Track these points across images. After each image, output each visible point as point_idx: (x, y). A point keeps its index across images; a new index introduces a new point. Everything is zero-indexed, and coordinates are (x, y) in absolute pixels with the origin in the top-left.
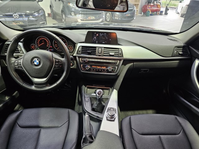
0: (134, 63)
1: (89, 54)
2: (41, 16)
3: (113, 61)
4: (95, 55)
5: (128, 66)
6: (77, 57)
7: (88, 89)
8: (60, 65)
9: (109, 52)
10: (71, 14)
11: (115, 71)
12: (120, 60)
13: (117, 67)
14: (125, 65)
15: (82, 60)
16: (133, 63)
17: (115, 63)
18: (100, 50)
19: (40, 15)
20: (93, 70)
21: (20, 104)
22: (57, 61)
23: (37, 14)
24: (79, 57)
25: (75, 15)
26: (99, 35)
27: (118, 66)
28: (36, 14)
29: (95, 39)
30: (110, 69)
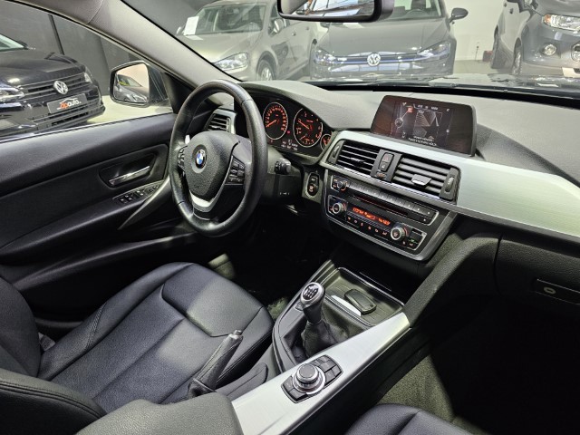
0: (503, 241)
1: (357, 167)
2: (441, 58)
3: (418, 210)
4: (368, 173)
5: (475, 243)
6: (327, 171)
7: (340, 278)
8: (239, 177)
9: (413, 173)
10: (542, 51)
11: (415, 246)
12: (444, 212)
13: (424, 235)
14: (464, 237)
15: (334, 183)
16: (496, 240)
17: (420, 218)
18: (387, 159)
19: (438, 56)
20: (352, 221)
21: (228, 254)
22: (236, 164)
23: (431, 55)
24: (332, 172)
25: (559, 53)
26: (415, 111)
27: (431, 231)
28: (428, 54)
29: (399, 124)
30: (396, 234)
